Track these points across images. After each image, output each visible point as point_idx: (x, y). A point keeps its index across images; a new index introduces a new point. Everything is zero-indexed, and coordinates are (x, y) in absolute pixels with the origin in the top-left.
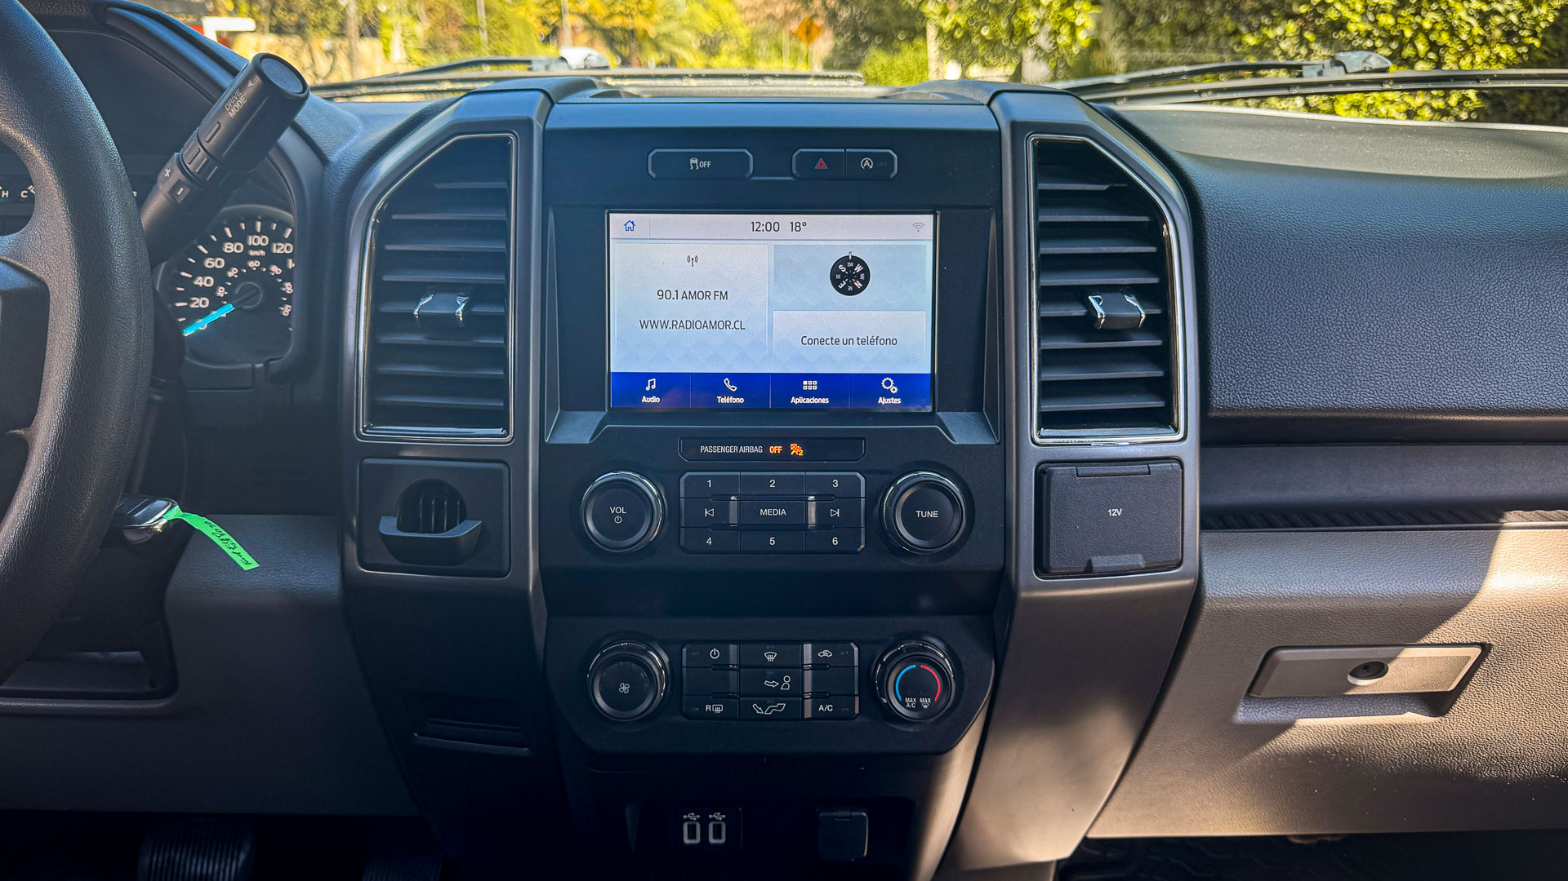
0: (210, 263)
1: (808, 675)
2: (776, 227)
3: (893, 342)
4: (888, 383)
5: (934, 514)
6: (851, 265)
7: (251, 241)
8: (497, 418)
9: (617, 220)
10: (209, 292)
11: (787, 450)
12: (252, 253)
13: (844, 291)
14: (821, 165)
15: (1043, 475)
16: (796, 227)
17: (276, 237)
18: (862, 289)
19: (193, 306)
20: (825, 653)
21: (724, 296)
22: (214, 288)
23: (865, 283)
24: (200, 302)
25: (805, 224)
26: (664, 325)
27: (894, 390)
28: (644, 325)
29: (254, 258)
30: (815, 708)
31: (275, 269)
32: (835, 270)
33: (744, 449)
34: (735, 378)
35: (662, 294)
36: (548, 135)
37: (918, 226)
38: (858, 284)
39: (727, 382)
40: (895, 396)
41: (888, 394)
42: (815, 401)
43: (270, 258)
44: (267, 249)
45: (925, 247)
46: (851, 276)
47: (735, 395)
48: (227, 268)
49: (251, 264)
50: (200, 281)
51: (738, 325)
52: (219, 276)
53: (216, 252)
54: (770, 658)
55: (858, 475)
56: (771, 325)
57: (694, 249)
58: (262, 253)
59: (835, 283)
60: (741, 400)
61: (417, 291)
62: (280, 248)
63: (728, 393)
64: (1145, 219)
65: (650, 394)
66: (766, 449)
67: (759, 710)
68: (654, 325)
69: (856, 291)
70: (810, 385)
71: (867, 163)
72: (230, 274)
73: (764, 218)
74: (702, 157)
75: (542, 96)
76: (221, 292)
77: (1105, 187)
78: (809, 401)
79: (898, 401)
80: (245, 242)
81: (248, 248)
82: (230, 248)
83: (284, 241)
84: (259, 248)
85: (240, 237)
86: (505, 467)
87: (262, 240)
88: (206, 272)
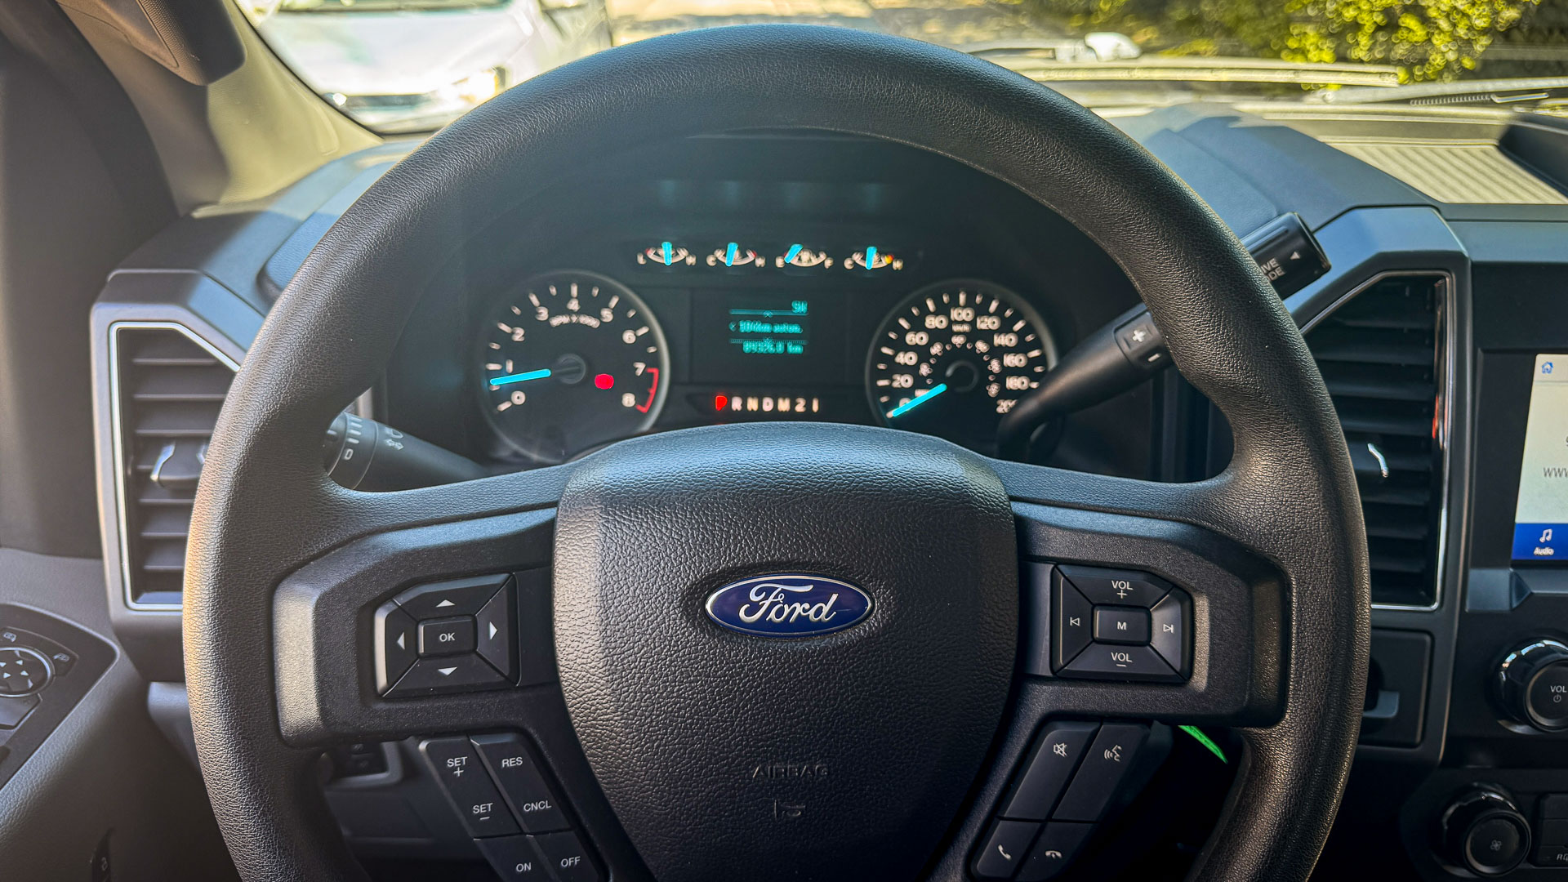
0: (912, 339)
7: (954, 314)
9: (1541, 362)
10: (913, 370)
12: (956, 328)
17: (981, 311)
19: (895, 384)
22: (917, 367)
24: (903, 381)
28: (1548, 473)
29: (958, 333)
31: (981, 346)
43: (974, 334)
44: (973, 323)
48: (930, 344)
49: (955, 340)
50: (902, 358)
52: (923, 352)
53: (918, 325)
58: (966, 328)
62: (987, 323)
65: (1543, 546)
72: (934, 351)
76: (924, 370)
80: (948, 315)
81: (951, 323)
83: (990, 315)
84: (963, 322)
85: (943, 310)
86: (1428, 638)
87: (966, 314)
88: (907, 348)
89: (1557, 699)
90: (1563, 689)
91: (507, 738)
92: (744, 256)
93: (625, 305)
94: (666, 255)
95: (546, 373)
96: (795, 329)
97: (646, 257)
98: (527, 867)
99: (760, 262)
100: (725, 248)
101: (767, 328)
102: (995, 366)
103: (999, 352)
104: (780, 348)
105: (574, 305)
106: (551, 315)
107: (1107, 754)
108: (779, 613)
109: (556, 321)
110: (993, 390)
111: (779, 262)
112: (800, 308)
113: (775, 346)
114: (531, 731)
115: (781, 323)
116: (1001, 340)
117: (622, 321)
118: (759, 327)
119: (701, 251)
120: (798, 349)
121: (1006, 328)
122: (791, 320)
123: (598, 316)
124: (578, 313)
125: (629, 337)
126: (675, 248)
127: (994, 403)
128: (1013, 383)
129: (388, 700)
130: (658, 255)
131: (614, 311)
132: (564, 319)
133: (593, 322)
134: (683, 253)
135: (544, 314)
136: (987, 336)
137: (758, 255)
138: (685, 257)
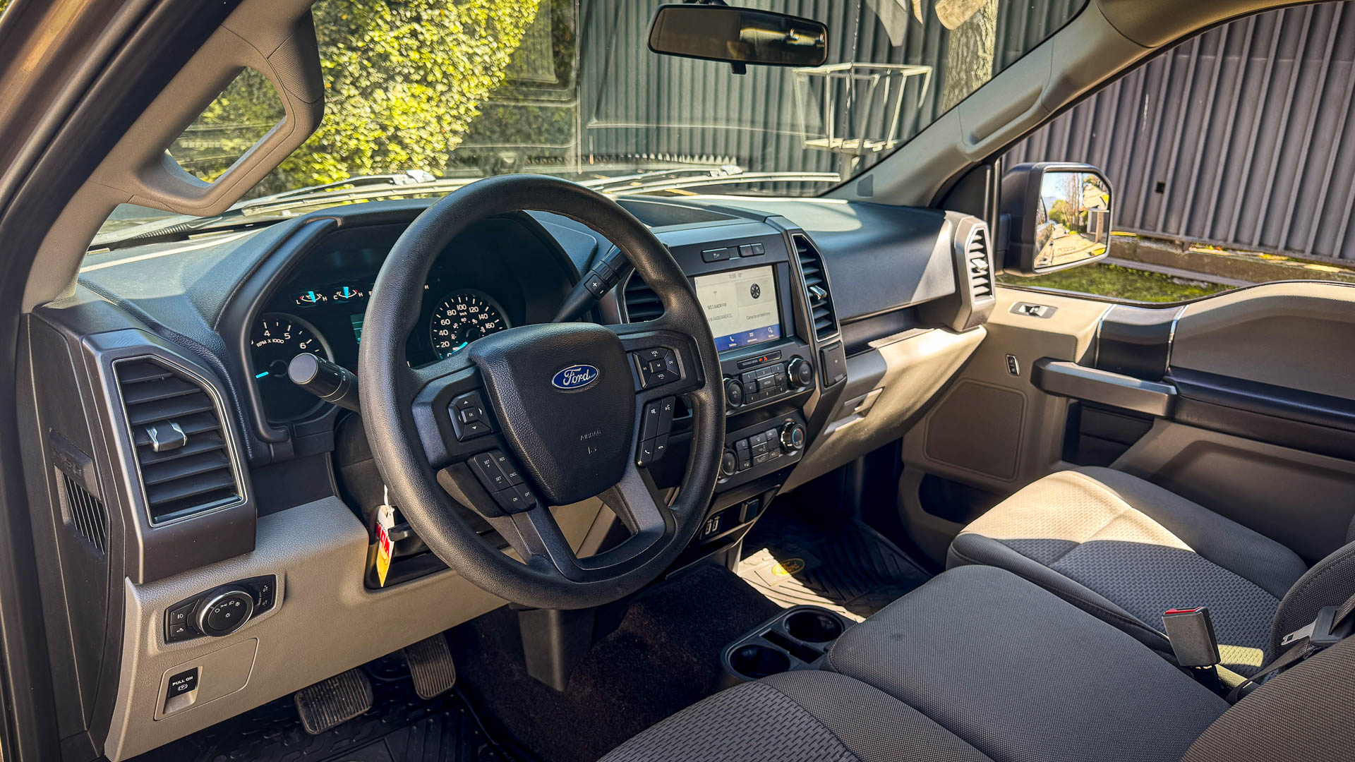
0: (444, 322)
2: (734, 276)
3: (769, 314)
4: (769, 330)
5: (806, 372)
6: (755, 287)
7: (459, 308)
9: (695, 281)
10: (447, 339)
12: (461, 314)
13: (755, 297)
17: (469, 304)
19: (443, 346)
21: (725, 305)
22: (449, 336)
24: (445, 344)
25: (742, 274)
26: (718, 318)
27: (772, 331)
28: (715, 319)
29: (463, 317)
31: (475, 322)
32: (752, 290)
34: (731, 336)
35: (713, 307)
37: (769, 271)
38: (758, 294)
39: (731, 338)
41: (771, 334)
43: (470, 316)
44: (467, 311)
45: (771, 279)
46: (756, 291)
47: (734, 342)
48: (452, 324)
49: (462, 320)
50: (442, 333)
51: (730, 316)
52: (450, 328)
53: (445, 316)
56: (739, 314)
57: (716, 289)
58: (465, 313)
59: (752, 295)
60: (736, 344)
62: (474, 310)
64: (814, 260)
67: (759, 460)
69: (758, 297)
70: (751, 335)
72: (455, 327)
74: (717, 252)
76: (453, 337)
77: (805, 250)
80: (456, 309)
81: (459, 312)
82: (450, 313)
83: (473, 306)
84: (463, 311)
85: (453, 307)
87: (462, 307)
88: (443, 328)
92: (352, 293)
93: (296, 328)
94: (312, 297)
95: (267, 373)
97: (300, 301)
99: (361, 294)
100: (342, 290)
102: (483, 330)
103: (482, 323)
105: (267, 334)
106: (256, 341)
107: (666, 409)
109: (259, 345)
116: (482, 317)
117: (297, 337)
121: (482, 312)
123: (283, 338)
124: (271, 338)
125: (302, 346)
126: (315, 293)
129: (463, 441)
130: (307, 299)
131: (290, 333)
132: (265, 342)
133: (281, 341)
134: (320, 296)
135: (252, 340)
136: (475, 316)
137: (359, 291)
138: (321, 298)
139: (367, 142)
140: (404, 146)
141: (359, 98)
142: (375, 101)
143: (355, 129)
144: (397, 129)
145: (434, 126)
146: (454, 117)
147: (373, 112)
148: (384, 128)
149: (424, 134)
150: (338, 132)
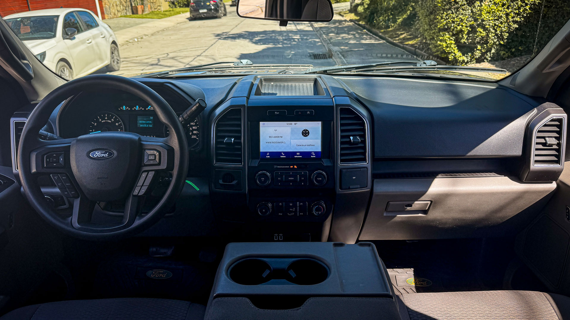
1: (298, 208)
2: (291, 124)
3: (314, 145)
4: (313, 153)
5: (321, 179)
6: (306, 131)
8: (240, 161)
9: (261, 123)
11: (294, 167)
13: (304, 136)
14: (300, 113)
15: (341, 171)
16: (295, 124)
18: (308, 135)
20: (302, 204)
21: (282, 137)
23: (308, 134)
25: (297, 123)
26: (270, 143)
27: (314, 154)
28: (267, 143)
30: (299, 214)
32: (303, 132)
33: (286, 167)
34: (284, 152)
35: (270, 137)
36: (248, 107)
37: (318, 124)
38: (307, 135)
39: (282, 153)
40: (314, 156)
41: (313, 155)
42: (299, 157)
45: (320, 128)
46: (306, 133)
47: (284, 156)
51: (284, 142)
54: (291, 205)
55: (307, 171)
56: (291, 143)
57: (276, 128)
59: (303, 134)
60: (285, 157)
61: (224, 137)
63: (283, 155)
64: (361, 122)
65: (268, 156)
66: (290, 167)
67: (289, 214)
68: (268, 143)
69: (307, 136)
70: (298, 154)
71: (308, 113)
73: (289, 122)
74: (277, 112)
75: (246, 97)
77: (353, 116)
78: (298, 157)
79: (315, 156)
86: (242, 171)
89: (263, 180)
90: (264, 179)
91: (64, 175)
92: (140, 108)
93: (116, 118)
96: (151, 122)
97: (120, 109)
98: (67, 193)
99: (143, 109)
100: (136, 107)
101: (145, 122)
102: (191, 129)
103: (192, 126)
104: (148, 126)
105: (106, 118)
106: (102, 120)
108: (100, 155)
109: (102, 122)
110: (191, 134)
111: (147, 109)
112: (152, 118)
113: (147, 125)
114: (67, 174)
115: (148, 121)
117: (116, 121)
118: (143, 122)
119: (131, 107)
120: (151, 126)
122: (150, 120)
123: (111, 120)
124: (107, 120)
125: (117, 124)
126: (126, 107)
127: (191, 136)
128: (195, 132)
129: (46, 168)
130: (123, 108)
131: (114, 119)
132: (104, 121)
133: (110, 121)
134: (128, 108)
135: (100, 120)
137: (142, 108)
138: (128, 109)
139: (467, 27)
140: (485, 29)
141: (466, 6)
142: (474, 7)
143: (462, 20)
144: (483, 20)
145: (504, 18)
146: (516, 14)
147: (472, 12)
148: (476, 20)
149: (497, 23)
150: (453, 22)
